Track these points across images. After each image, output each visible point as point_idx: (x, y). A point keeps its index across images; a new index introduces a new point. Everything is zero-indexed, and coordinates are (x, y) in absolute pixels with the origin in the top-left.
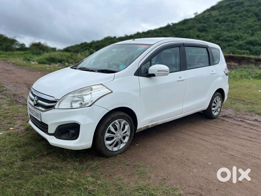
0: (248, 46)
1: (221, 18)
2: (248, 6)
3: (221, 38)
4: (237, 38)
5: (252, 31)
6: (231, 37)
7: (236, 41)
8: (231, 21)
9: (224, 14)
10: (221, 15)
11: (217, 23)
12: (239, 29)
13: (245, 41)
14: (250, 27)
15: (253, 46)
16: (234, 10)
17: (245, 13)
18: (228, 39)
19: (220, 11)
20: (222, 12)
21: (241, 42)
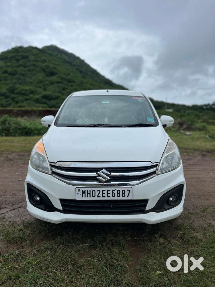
0: (45, 101)
1: (9, 70)
2: (34, 61)
3: (16, 91)
4: (32, 92)
5: (44, 85)
6: (26, 90)
7: (31, 95)
8: (20, 74)
9: (11, 65)
10: (8, 67)
11: (6, 75)
12: (32, 83)
13: (41, 95)
14: (41, 82)
15: (50, 100)
16: (21, 62)
17: (32, 67)
18: (23, 92)
19: (6, 62)
20: (9, 64)
21: (37, 97)
